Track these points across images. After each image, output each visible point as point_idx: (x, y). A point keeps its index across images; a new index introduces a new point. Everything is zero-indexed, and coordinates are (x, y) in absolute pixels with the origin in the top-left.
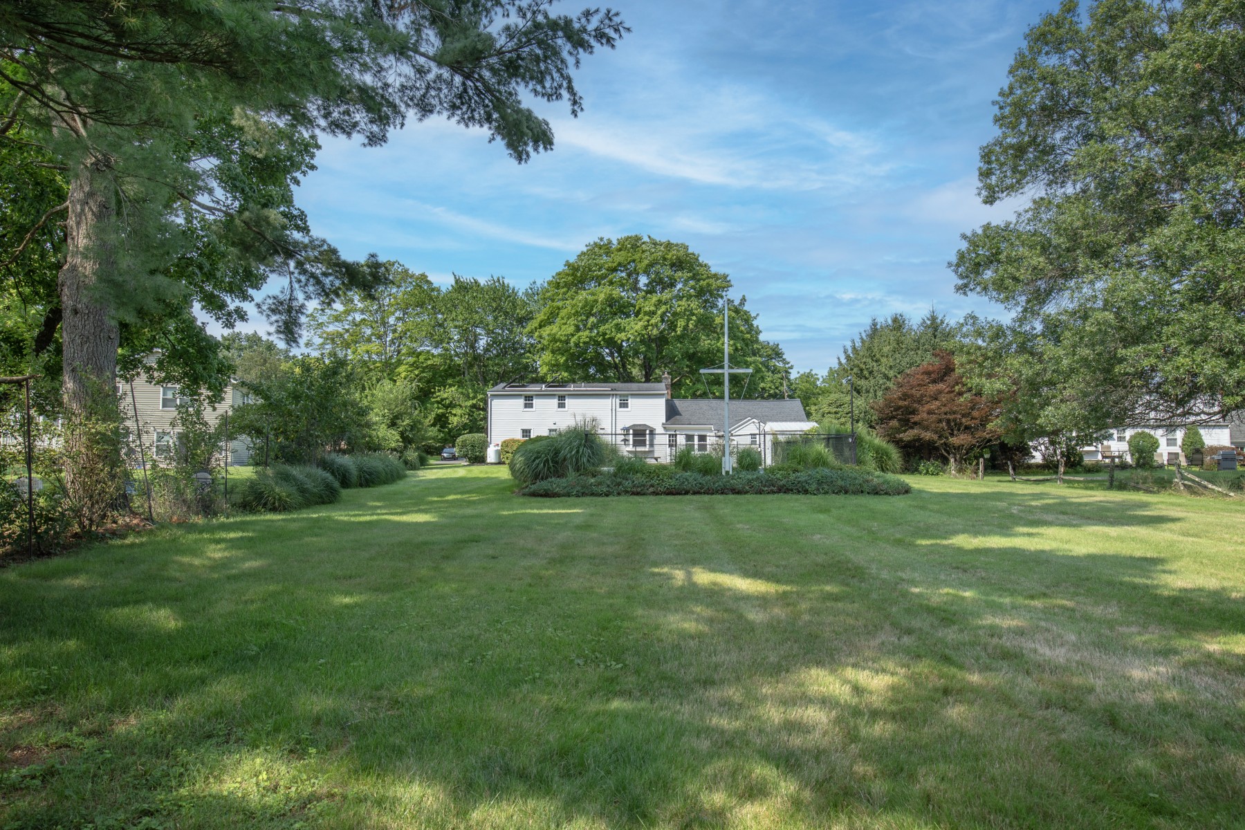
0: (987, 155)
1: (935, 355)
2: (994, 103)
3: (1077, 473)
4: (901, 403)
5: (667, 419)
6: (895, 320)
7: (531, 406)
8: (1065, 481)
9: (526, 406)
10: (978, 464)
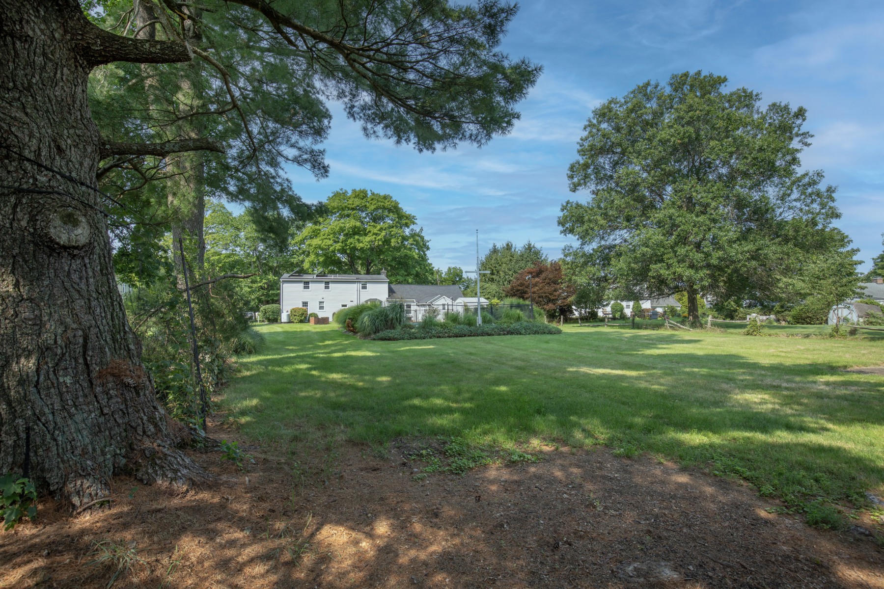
0: (572, 168)
1: (532, 263)
2: (578, 143)
3: (596, 322)
4: (520, 288)
5: (389, 296)
6: (508, 245)
7: (308, 288)
8: (608, 326)
9: (305, 288)
10: (560, 318)
